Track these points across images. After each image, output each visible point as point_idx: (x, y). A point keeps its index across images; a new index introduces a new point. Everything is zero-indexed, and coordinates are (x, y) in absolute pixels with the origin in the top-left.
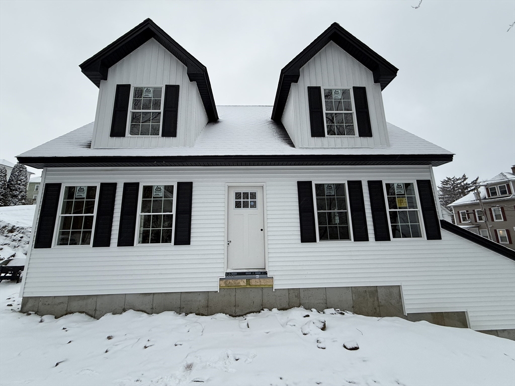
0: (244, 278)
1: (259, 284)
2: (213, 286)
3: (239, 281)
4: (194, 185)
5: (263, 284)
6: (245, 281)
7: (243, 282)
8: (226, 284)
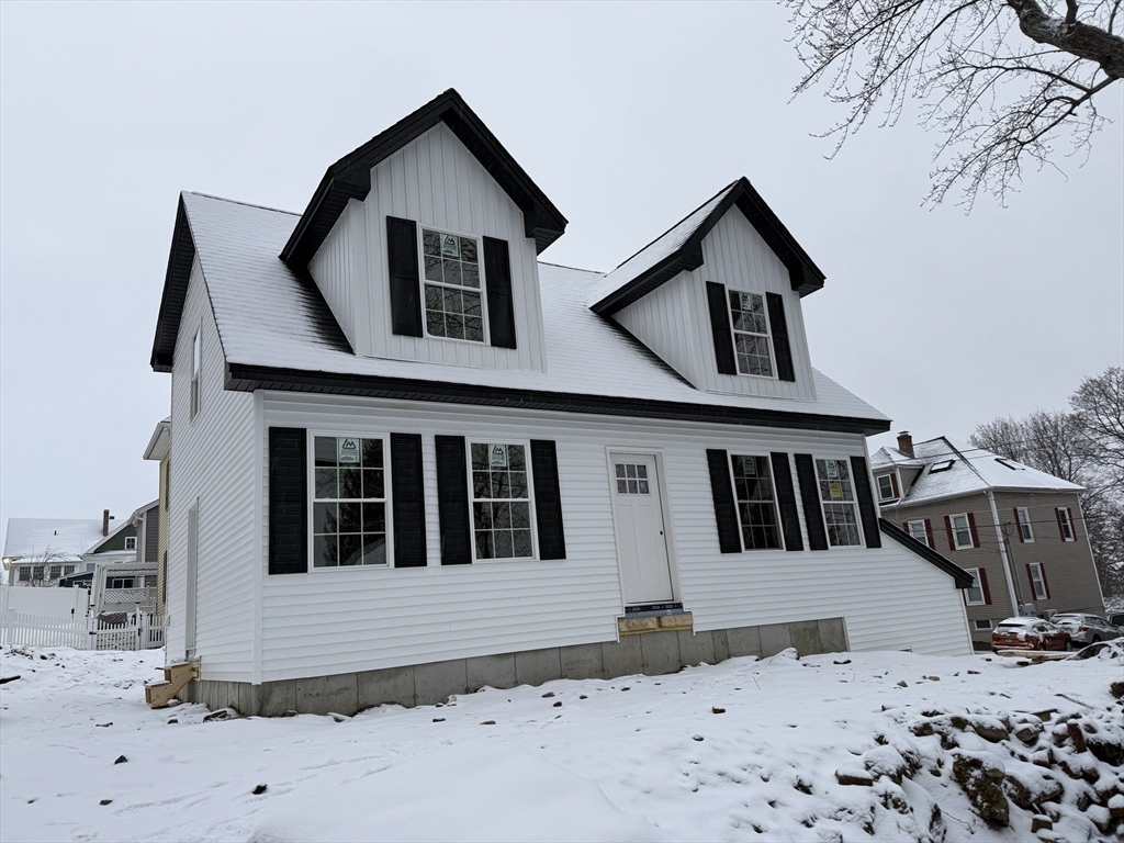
0: (653, 616)
1: (673, 624)
2: (608, 633)
3: (646, 620)
4: (558, 446)
5: (679, 623)
6: (655, 619)
7: (652, 623)
8: (629, 627)
